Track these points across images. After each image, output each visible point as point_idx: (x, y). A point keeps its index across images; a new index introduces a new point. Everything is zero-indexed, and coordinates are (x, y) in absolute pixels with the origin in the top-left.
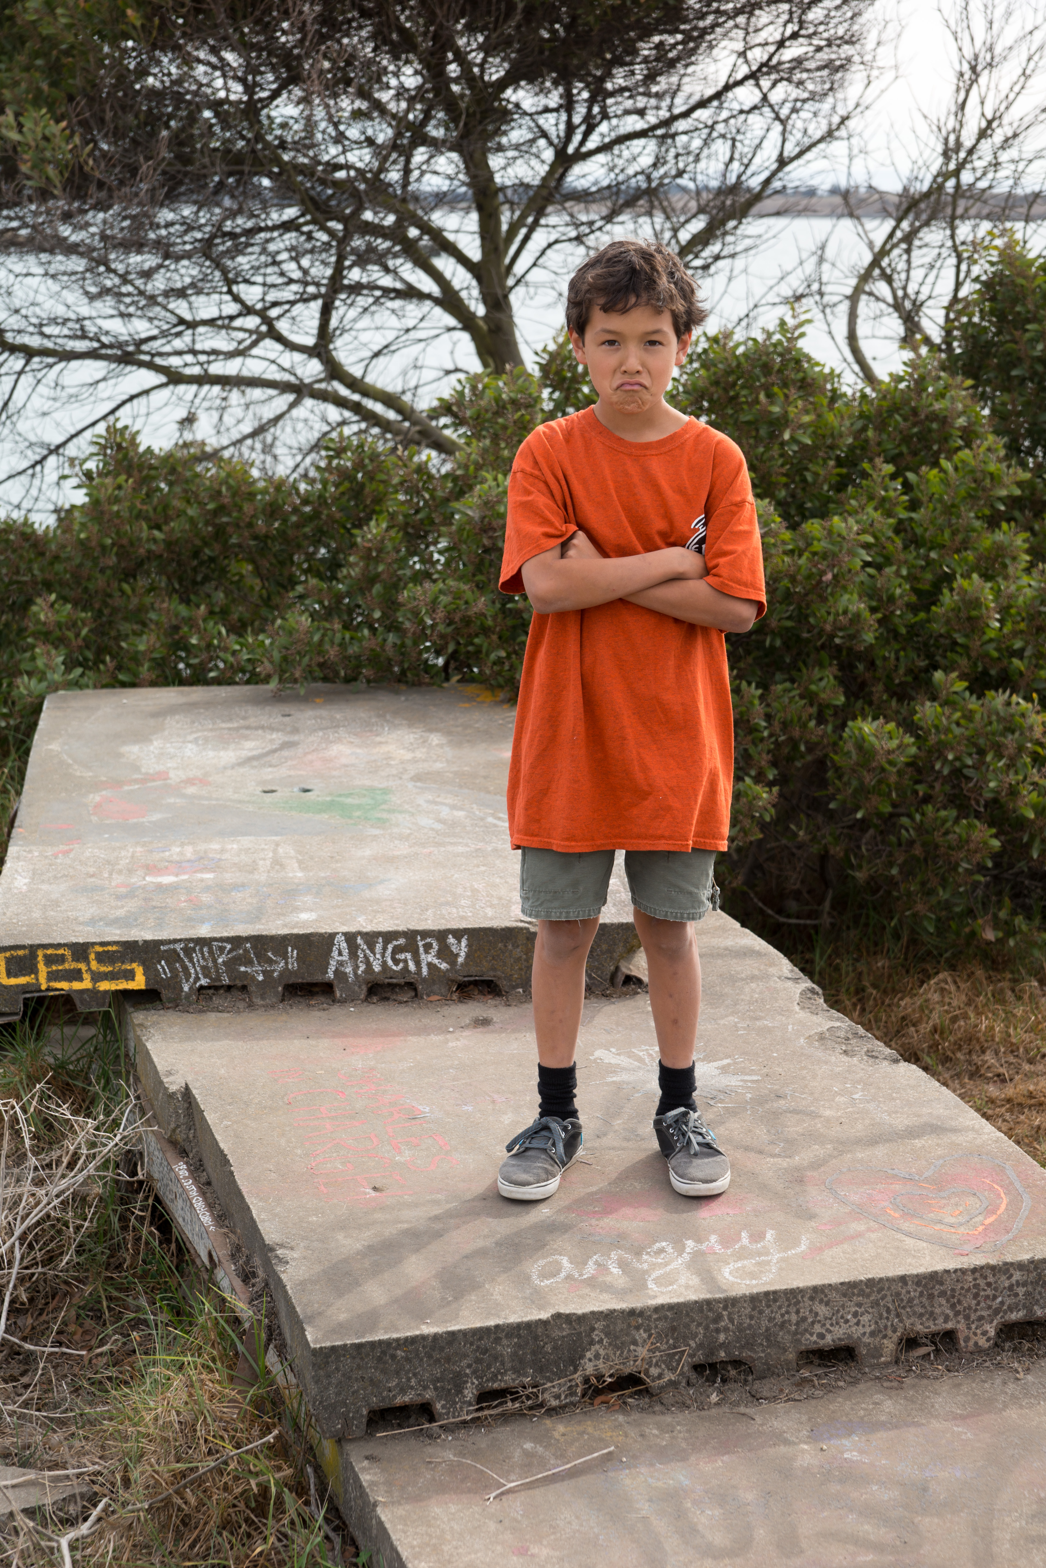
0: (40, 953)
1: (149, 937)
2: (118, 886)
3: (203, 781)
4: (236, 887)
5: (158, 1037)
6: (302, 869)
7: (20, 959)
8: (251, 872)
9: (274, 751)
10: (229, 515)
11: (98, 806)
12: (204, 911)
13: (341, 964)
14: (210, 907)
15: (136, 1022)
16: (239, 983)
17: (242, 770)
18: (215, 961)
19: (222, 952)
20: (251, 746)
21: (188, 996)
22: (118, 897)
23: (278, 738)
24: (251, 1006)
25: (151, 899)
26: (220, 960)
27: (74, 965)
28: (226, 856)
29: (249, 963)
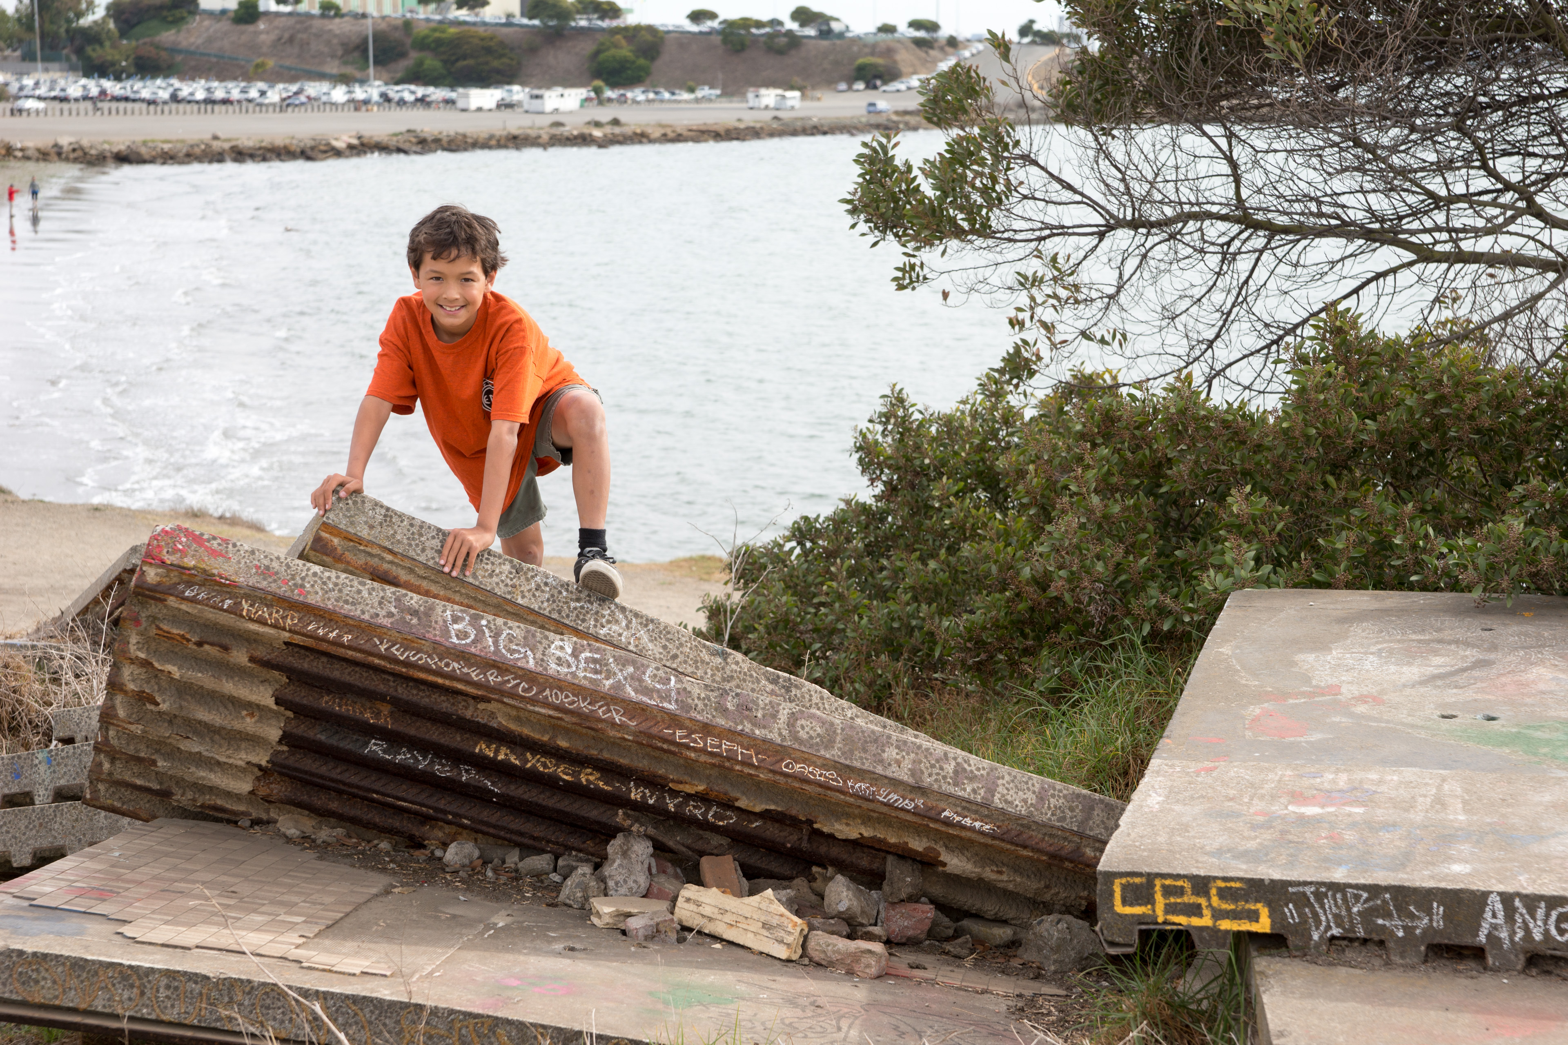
0: (1158, 883)
1: (1277, 876)
2: (1256, 814)
3: (1376, 700)
4: (1387, 826)
5: (1277, 989)
6: (1465, 811)
7: (1136, 888)
8: (1406, 810)
9: (1464, 670)
10: (1449, 405)
11: (1256, 719)
12: (1344, 852)
13: (1495, 927)
14: (1351, 847)
15: (1257, 968)
16: (1376, 937)
17: (1422, 690)
18: (1349, 910)
19: (1357, 901)
20: (1439, 663)
21: (1317, 945)
22: (1254, 827)
23: (1472, 654)
24: (1388, 964)
25: (1288, 832)
26: (1355, 910)
27: (1193, 899)
28: (1383, 788)
29: (1388, 915)
